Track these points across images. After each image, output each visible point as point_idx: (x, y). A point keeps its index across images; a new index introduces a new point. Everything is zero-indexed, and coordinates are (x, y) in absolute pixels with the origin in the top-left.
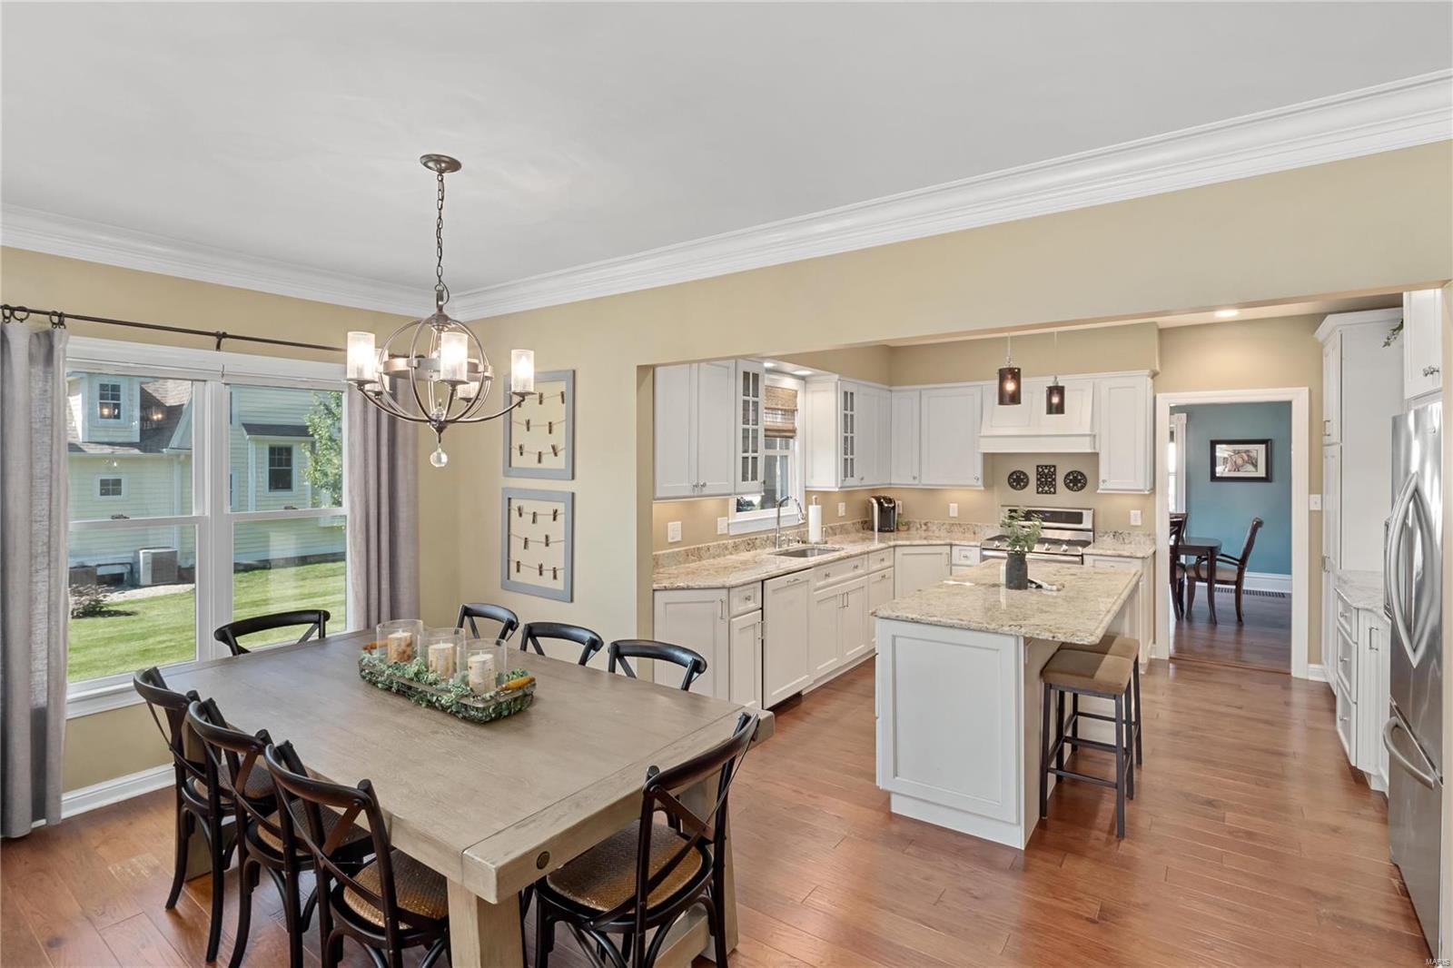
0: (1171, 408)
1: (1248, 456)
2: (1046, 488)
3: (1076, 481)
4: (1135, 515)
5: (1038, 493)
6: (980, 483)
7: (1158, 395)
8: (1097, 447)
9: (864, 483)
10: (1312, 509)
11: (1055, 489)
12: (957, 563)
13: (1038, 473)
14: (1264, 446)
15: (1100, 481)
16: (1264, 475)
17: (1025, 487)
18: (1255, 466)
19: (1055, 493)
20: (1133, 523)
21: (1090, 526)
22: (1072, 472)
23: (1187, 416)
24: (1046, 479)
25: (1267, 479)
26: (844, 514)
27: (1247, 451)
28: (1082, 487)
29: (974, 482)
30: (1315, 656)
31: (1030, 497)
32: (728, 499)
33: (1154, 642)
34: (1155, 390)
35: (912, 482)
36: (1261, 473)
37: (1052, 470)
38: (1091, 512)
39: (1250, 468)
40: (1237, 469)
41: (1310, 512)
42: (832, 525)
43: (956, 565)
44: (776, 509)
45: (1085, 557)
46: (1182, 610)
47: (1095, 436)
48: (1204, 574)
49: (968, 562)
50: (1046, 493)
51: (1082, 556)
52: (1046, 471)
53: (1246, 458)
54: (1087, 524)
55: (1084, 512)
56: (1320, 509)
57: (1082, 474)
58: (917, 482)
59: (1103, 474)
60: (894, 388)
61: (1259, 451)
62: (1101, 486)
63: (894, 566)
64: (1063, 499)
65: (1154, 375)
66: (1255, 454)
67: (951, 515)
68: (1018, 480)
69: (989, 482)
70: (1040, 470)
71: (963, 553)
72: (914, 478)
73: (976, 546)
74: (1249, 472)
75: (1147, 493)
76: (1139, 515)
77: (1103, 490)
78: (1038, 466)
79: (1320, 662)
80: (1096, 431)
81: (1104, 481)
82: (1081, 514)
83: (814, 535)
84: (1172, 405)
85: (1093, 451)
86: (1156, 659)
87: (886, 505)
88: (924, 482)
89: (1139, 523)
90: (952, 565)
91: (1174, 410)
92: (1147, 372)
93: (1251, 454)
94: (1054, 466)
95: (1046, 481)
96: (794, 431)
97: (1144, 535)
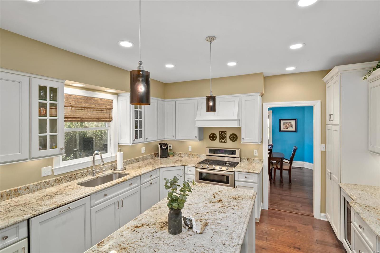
0: (268, 108)
1: (290, 124)
2: (223, 140)
3: (234, 138)
4: (256, 152)
5: (220, 142)
6: (197, 139)
7: (264, 103)
8: (240, 125)
9: (148, 140)
10: (322, 150)
11: (226, 141)
12: (187, 173)
13: (220, 134)
14: (295, 121)
15: (242, 138)
16: (295, 130)
17: (215, 139)
18: (292, 127)
19: (226, 142)
20: (255, 155)
21: (239, 156)
22: (232, 134)
23: (272, 111)
24: (223, 136)
25: (296, 131)
26: (144, 152)
27: (290, 123)
28: (236, 140)
29: (195, 139)
30: (323, 210)
31: (217, 144)
32: (53, 158)
33: (263, 203)
34: (263, 101)
35: (172, 138)
36: (294, 129)
37: (225, 133)
38: (239, 150)
39: (291, 128)
40: (287, 128)
41: (321, 151)
42: (135, 158)
43: (186, 174)
44: (92, 157)
45: (235, 172)
46: (272, 179)
47: (240, 120)
48: (279, 167)
49: (191, 173)
50: (223, 142)
51: (234, 172)
52: (223, 133)
53: (290, 125)
54: (237, 155)
55: (237, 150)
56: (325, 150)
57: (236, 135)
58: (174, 138)
59: (243, 136)
60: (166, 100)
61: (293, 122)
62: (242, 141)
63: (159, 177)
64: (229, 145)
65: (262, 95)
66: (292, 123)
67: (189, 150)
68: (213, 137)
69: (201, 138)
70: (221, 133)
71: (189, 169)
72: (173, 136)
73: (194, 166)
74: (290, 129)
75: (260, 144)
76: (257, 151)
77: (243, 142)
78: (220, 132)
79: (325, 213)
80: (240, 118)
81: (243, 139)
82: (235, 151)
83: (120, 166)
84: (269, 107)
85: (239, 126)
86: (263, 210)
87: (163, 147)
88: (177, 138)
89: (257, 155)
90: (185, 174)
91: (270, 109)
92: (259, 94)
93: (291, 123)
94: (226, 132)
95: (223, 137)
96: (111, 118)
97: (259, 160)
